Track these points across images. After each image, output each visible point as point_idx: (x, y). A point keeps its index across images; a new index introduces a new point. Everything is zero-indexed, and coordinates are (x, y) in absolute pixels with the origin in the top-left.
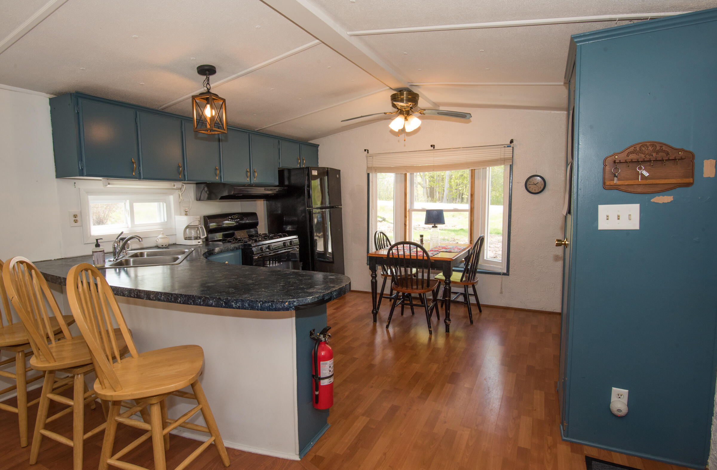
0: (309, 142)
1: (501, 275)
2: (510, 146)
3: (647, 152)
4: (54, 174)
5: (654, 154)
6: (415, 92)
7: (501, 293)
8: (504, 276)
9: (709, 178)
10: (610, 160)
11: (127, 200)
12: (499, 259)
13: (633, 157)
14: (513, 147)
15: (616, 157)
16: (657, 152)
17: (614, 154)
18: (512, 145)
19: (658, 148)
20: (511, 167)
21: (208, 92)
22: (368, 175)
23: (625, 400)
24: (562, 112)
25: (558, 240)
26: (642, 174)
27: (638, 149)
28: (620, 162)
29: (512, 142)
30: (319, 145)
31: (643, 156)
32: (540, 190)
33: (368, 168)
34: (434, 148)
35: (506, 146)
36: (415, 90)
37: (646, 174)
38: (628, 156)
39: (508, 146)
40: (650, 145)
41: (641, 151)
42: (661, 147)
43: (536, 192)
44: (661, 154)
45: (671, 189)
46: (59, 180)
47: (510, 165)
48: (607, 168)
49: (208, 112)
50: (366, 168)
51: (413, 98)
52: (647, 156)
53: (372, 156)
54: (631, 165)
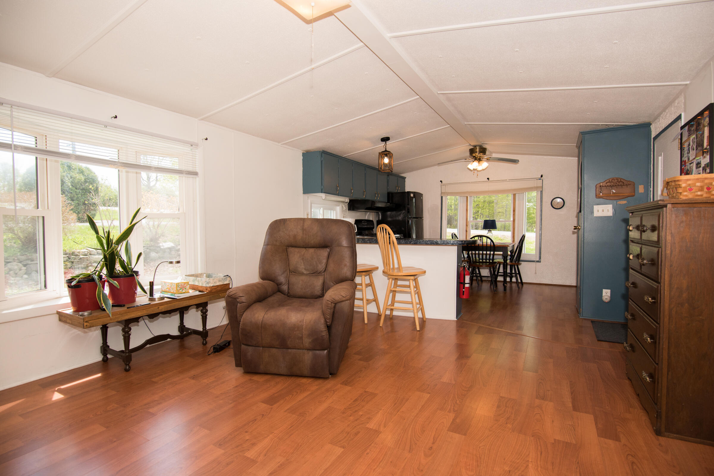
0: (400, 175)
1: (535, 262)
2: (541, 179)
3: (614, 182)
4: (302, 192)
5: (618, 183)
6: (484, 147)
7: (536, 273)
8: (537, 263)
9: (641, 193)
10: (598, 186)
11: (321, 208)
12: (533, 252)
13: (608, 184)
14: (543, 180)
15: (601, 184)
16: (619, 183)
17: (600, 183)
18: (542, 178)
19: (619, 180)
20: (541, 192)
21: (386, 151)
22: (442, 197)
23: (609, 294)
24: (575, 158)
25: (575, 227)
26: (612, 191)
27: (611, 181)
28: (603, 186)
29: (542, 176)
30: (406, 178)
31: (613, 184)
32: (561, 206)
33: (442, 193)
34: (489, 180)
35: (538, 179)
36: (485, 146)
37: (614, 191)
38: (606, 183)
39: (539, 179)
40: (616, 179)
41: (612, 182)
42: (620, 180)
43: (558, 208)
44: (620, 183)
45: (626, 198)
46: (304, 195)
47: (541, 191)
48: (597, 189)
49: (386, 160)
50: (440, 193)
51: (483, 151)
52: (615, 184)
53: (445, 185)
54: (607, 187)
